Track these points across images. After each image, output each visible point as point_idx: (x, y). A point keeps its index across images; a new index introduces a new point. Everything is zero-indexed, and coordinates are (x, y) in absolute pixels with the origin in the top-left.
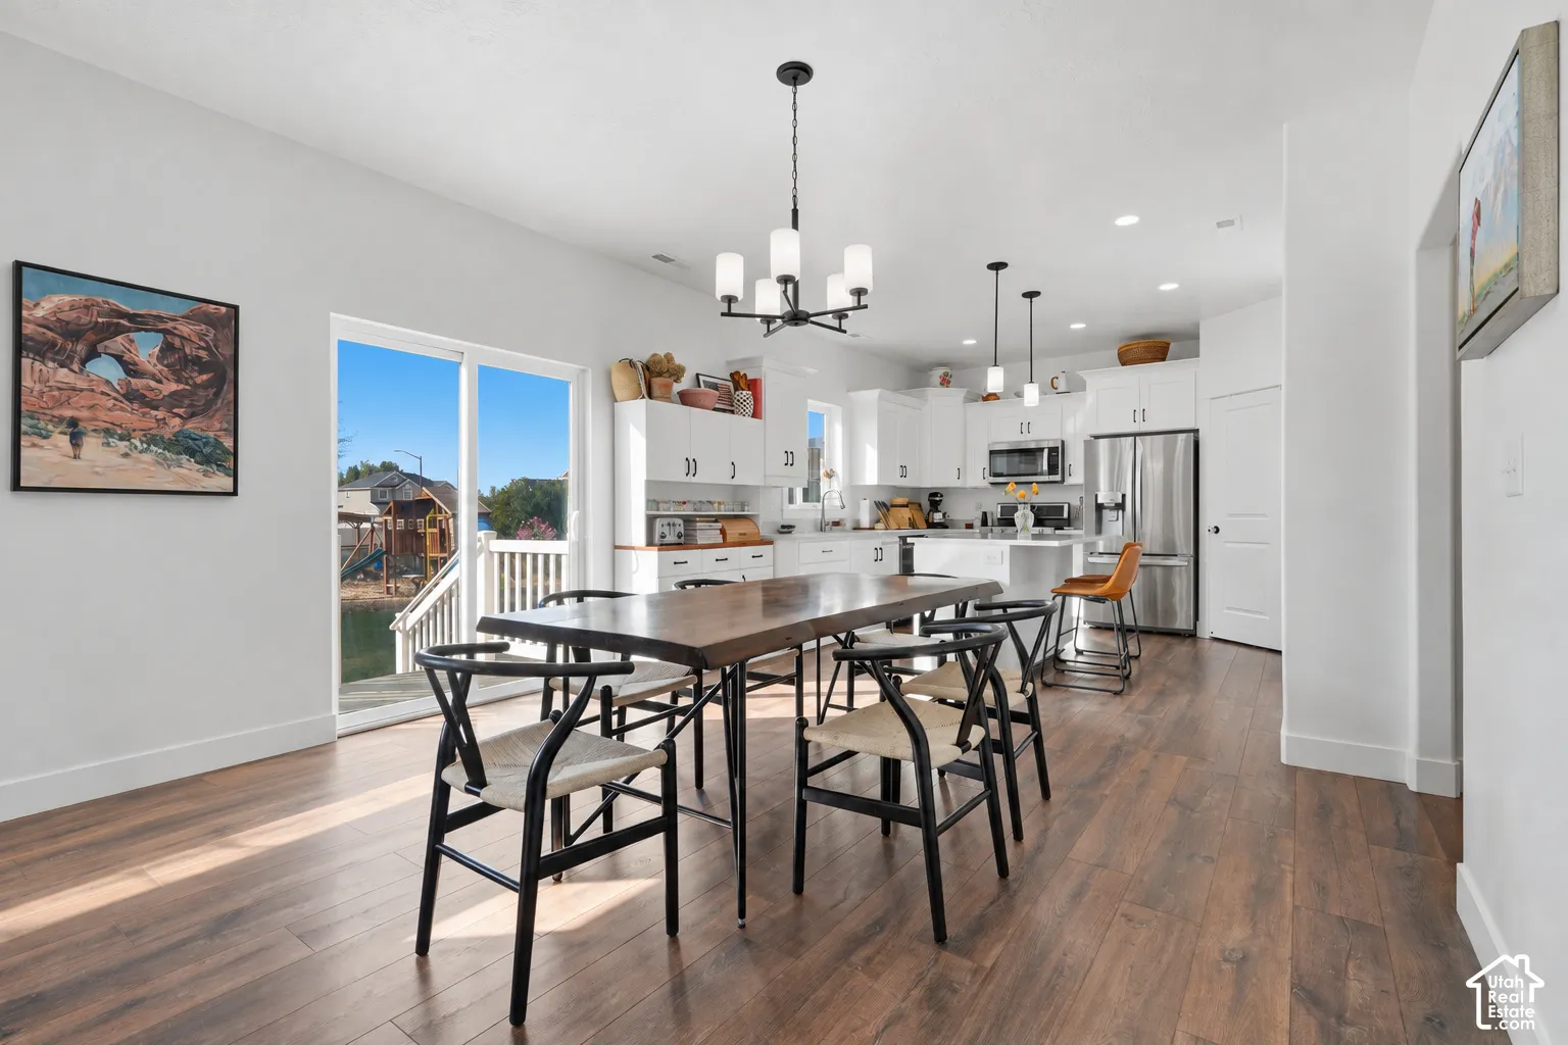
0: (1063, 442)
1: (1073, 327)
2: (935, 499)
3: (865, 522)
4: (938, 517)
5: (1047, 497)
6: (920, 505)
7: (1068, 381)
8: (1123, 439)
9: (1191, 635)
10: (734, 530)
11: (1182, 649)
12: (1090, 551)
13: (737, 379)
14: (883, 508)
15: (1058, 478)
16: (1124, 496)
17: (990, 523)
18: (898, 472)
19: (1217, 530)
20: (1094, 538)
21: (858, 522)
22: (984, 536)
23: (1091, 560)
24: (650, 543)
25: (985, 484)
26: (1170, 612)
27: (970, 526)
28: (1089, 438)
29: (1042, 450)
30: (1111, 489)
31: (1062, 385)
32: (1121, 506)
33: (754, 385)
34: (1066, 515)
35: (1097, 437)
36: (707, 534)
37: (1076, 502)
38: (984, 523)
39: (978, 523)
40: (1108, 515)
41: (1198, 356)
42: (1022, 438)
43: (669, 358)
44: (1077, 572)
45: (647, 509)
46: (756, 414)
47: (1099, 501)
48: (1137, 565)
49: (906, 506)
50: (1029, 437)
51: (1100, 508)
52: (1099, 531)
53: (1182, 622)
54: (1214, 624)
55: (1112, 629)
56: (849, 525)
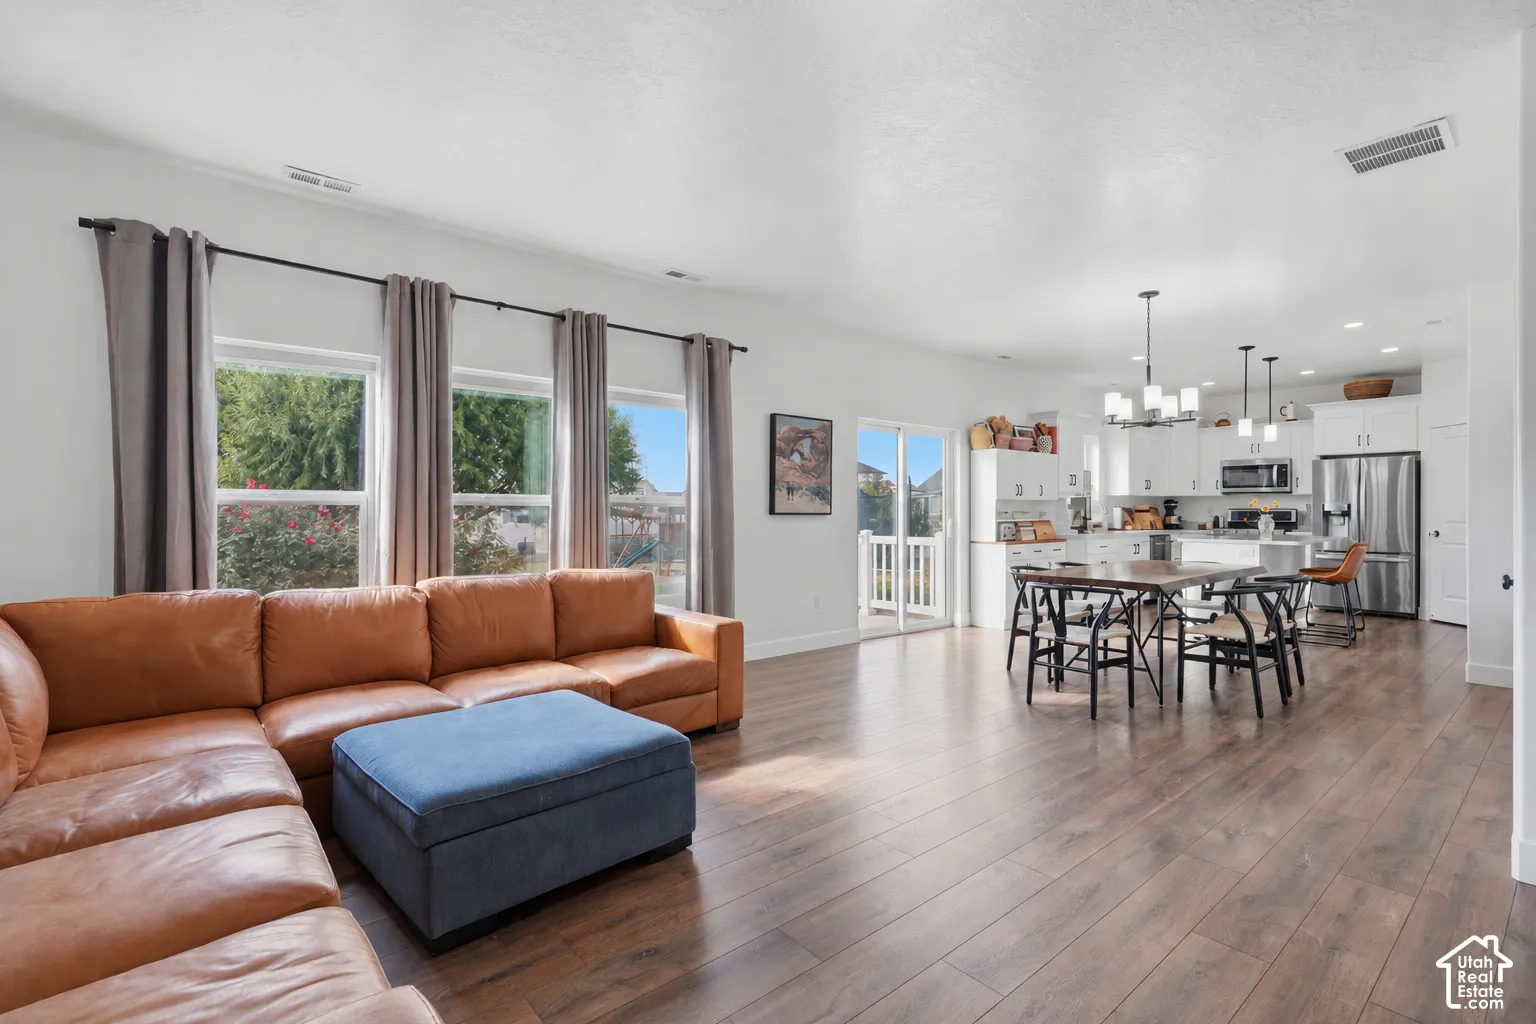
0: (1291, 460)
1: (1303, 373)
2: (1170, 504)
3: (1118, 525)
4: (1173, 520)
5: (1281, 504)
6: (1156, 509)
7: (1296, 411)
8: (1348, 460)
9: (1414, 617)
10: (1041, 530)
11: (1404, 628)
12: (1318, 548)
13: (1039, 429)
14: (1131, 513)
15: (1287, 489)
16: (1349, 506)
17: (1221, 525)
18: (1144, 484)
19: (1437, 534)
20: (1320, 539)
21: (1112, 524)
22: (1217, 536)
23: (1318, 556)
24: (998, 540)
25: (1219, 493)
26: (1394, 598)
27: (1202, 527)
28: (1315, 459)
29: (1271, 467)
30: (1337, 500)
31: (1290, 413)
32: (1346, 514)
33: (1052, 432)
34: (1293, 520)
35: (1325, 457)
36: (1027, 534)
37: (1302, 508)
38: (1216, 524)
39: (1209, 525)
40: (1335, 521)
41: (1420, 392)
42: (1251, 457)
43: (1003, 419)
44: (1308, 565)
45: (997, 518)
46: (1054, 451)
47: (1326, 510)
48: (1361, 560)
49: (1147, 511)
50: (1259, 456)
51: (1327, 515)
52: (1326, 533)
53: (1405, 608)
54: (1434, 607)
55: (1342, 612)
56: (1105, 526)
